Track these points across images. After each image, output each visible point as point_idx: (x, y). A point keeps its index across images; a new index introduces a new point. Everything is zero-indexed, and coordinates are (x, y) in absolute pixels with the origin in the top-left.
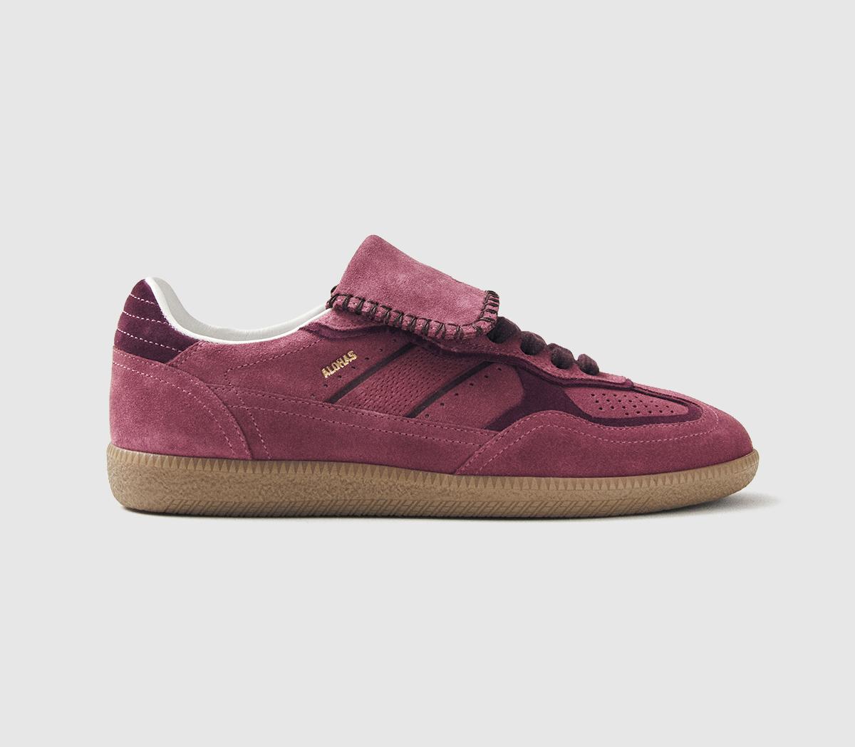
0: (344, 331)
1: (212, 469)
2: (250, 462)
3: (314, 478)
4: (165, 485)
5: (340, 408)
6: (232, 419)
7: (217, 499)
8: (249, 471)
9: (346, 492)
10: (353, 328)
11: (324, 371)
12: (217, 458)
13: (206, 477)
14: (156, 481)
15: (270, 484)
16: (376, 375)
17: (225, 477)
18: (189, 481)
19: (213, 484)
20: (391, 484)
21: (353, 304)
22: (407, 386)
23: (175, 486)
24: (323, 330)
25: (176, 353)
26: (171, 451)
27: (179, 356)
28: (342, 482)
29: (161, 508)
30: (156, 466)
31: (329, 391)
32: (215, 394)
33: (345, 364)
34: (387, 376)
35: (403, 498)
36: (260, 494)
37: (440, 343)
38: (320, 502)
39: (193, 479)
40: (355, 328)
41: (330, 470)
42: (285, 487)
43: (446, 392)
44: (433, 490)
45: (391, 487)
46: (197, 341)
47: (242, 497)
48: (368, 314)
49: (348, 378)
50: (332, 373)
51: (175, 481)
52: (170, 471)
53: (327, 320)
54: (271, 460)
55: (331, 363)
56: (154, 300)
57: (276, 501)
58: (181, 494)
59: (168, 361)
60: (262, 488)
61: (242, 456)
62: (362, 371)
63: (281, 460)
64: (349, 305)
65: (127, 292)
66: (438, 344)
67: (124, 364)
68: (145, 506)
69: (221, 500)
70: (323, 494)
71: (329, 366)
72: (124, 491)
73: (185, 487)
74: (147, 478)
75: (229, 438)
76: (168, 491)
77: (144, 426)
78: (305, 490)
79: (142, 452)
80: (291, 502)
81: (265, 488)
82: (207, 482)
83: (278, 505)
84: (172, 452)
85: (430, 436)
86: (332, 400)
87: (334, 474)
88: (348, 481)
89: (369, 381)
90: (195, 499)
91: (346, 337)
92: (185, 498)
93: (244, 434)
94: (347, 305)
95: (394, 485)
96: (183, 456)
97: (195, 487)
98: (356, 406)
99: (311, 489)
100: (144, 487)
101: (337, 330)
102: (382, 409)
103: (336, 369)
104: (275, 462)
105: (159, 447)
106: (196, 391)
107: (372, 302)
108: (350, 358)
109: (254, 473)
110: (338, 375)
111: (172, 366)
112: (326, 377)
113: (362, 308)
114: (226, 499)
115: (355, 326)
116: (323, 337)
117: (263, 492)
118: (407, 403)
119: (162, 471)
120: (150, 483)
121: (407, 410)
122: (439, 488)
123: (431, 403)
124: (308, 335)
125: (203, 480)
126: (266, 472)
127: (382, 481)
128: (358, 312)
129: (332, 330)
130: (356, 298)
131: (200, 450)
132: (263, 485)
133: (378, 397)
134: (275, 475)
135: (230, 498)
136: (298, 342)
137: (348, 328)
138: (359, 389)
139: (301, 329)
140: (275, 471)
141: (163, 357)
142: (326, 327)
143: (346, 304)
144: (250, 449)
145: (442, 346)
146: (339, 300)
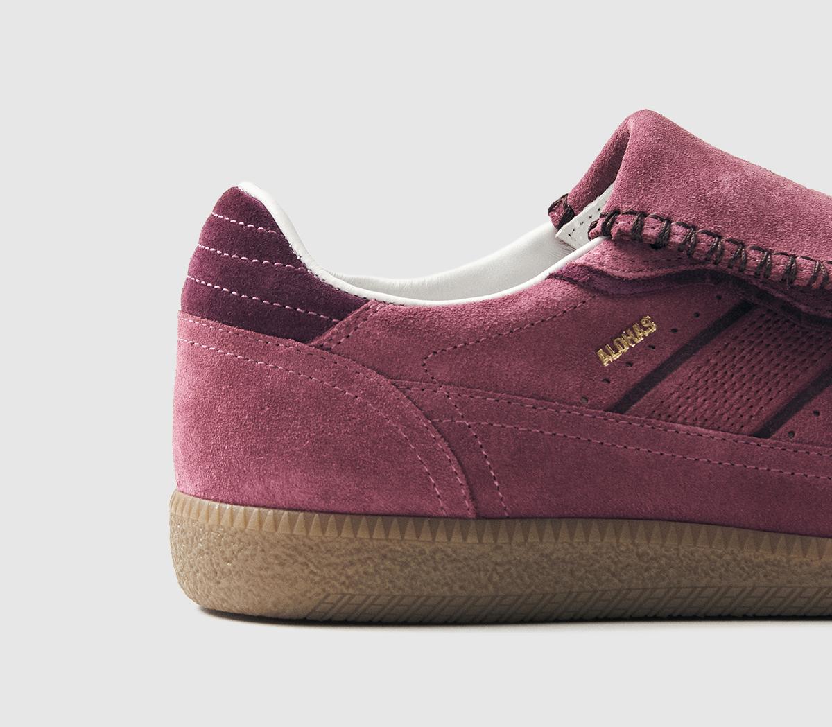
0: (634, 280)
1: (403, 537)
2: (473, 524)
3: (589, 550)
4: (312, 567)
5: (635, 421)
6: (441, 445)
7: (410, 591)
8: (472, 539)
9: (646, 575)
10: (649, 274)
11: (601, 353)
12: (409, 516)
13: (391, 550)
14: (297, 561)
15: (510, 562)
16: (693, 362)
17: (427, 552)
18: (360, 560)
19: (406, 565)
20: (728, 558)
21: (652, 230)
22: (750, 380)
23: (331, 568)
24: (597, 279)
25: (329, 325)
26: (322, 505)
27: (335, 329)
28: (639, 556)
29: (301, 609)
30: (295, 532)
31: (615, 391)
32: (408, 398)
33: (638, 341)
34: (713, 361)
35: (749, 583)
36: (490, 579)
37: (799, 301)
38: (598, 594)
39: (366, 555)
40: (653, 274)
41: (617, 535)
42: (535, 566)
43: (821, 390)
44: (805, 567)
45: (728, 564)
46: (366, 300)
47: (456, 588)
48: (680, 248)
49: (644, 367)
50: (616, 357)
51: (334, 560)
52: (322, 542)
53: (601, 260)
54: (508, 518)
55: (612, 340)
56: (275, 226)
57: (519, 592)
58: (343, 583)
59: (313, 338)
60: (495, 570)
61: (459, 512)
62: (668, 353)
63: (528, 518)
64: (645, 232)
65: (205, 209)
66: (797, 304)
67: (220, 345)
68: (269, 607)
69: (418, 593)
70: (604, 578)
71: (609, 343)
72: (224, 583)
73: (350, 571)
74: (276, 557)
75: (436, 479)
76: (317, 579)
77: (269, 458)
78: (572, 573)
79: (264, 507)
80: (544, 596)
81: (500, 570)
82: (393, 560)
83: (521, 600)
84: (326, 507)
85: (800, 471)
86: (621, 406)
87: (625, 542)
88: (651, 554)
89: (683, 372)
90: (369, 591)
91: (638, 290)
92: (351, 591)
93: (464, 472)
94: (641, 230)
95: (735, 560)
96: (346, 513)
97: (371, 570)
98: (663, 417)
99: (583, 570)
100: (270, 573)
101: (622, 278)
102: (709, 422)
103: (621, 351)
104: (518, 522)
105: (299, 497)
106: (370, 394)
107: (685, 226)
108: (646, 329)
109: (480, 542)
110: (626, 361)
111: (321, 347)
112: (606, 364)
113: (669, 236)
114: (427, 591)
115: (652, 270)
116: (598, 291)
117: (496, 578)
118: (754, 411)
119: (307, 541)
120: (282, 564)
121: (756, 423)
122: (816, 564)
123: (797, 410)
124: (568, 288)
125: (385, 556)
126: (502, 540)
127: (713, 553)
128: (660, 244)
129: (611, 277)
130: (655, 217)
131: (380, 503)
132: (497, 564)
133: (700, 400)
134: (519, 545)
135: (433, 589)
136: (553, 301)
137: (642, 274)
138: (667, 386)
139: (551, 276)
140: (518, 538)
141: (304, 331)
142: (602, 274)
143: (638, 228)
144: (473, 499)
145: (803, 307)
146: (622, 223)
